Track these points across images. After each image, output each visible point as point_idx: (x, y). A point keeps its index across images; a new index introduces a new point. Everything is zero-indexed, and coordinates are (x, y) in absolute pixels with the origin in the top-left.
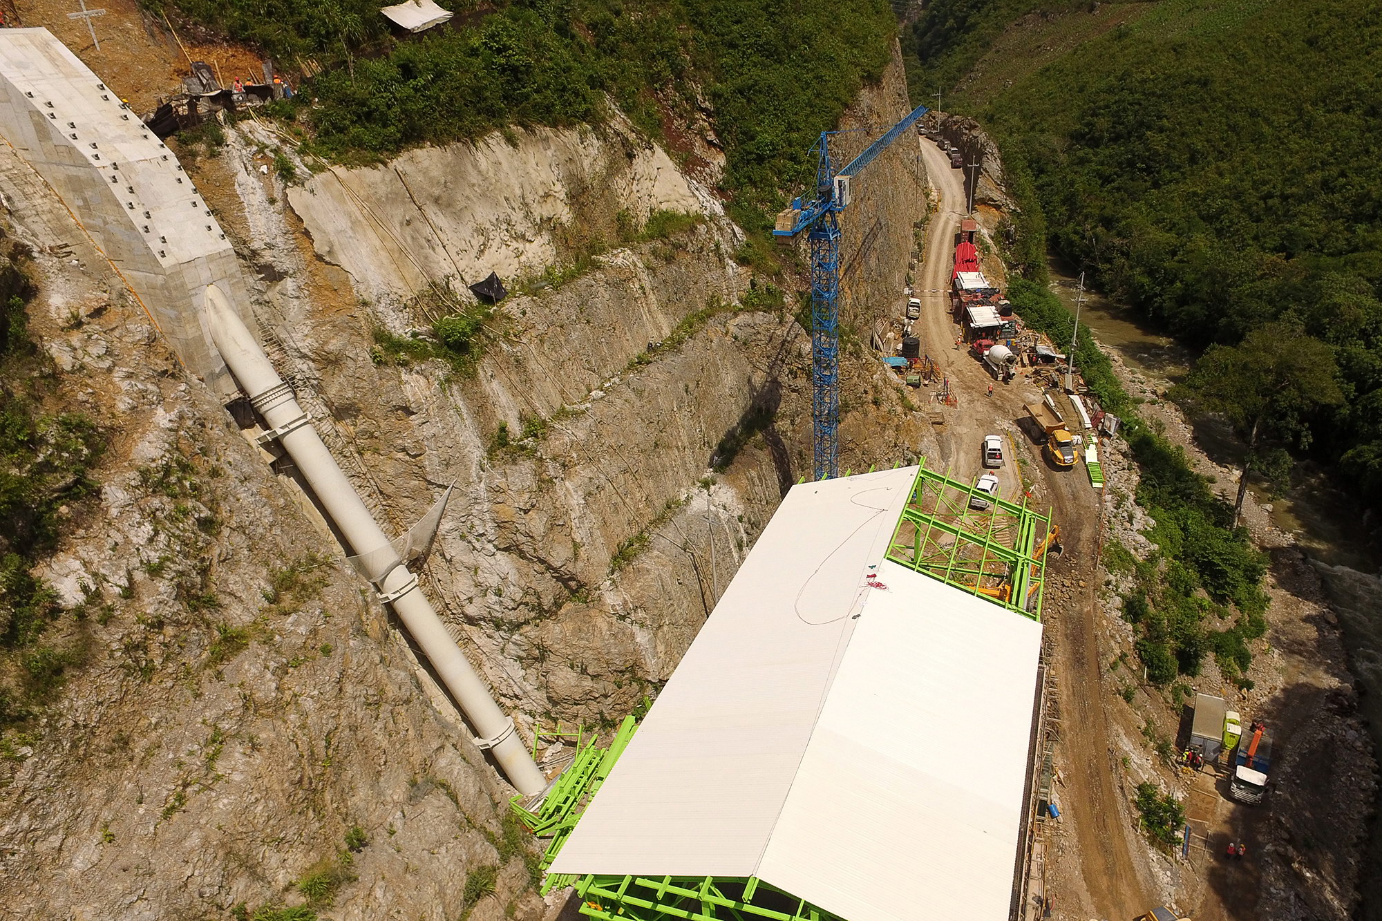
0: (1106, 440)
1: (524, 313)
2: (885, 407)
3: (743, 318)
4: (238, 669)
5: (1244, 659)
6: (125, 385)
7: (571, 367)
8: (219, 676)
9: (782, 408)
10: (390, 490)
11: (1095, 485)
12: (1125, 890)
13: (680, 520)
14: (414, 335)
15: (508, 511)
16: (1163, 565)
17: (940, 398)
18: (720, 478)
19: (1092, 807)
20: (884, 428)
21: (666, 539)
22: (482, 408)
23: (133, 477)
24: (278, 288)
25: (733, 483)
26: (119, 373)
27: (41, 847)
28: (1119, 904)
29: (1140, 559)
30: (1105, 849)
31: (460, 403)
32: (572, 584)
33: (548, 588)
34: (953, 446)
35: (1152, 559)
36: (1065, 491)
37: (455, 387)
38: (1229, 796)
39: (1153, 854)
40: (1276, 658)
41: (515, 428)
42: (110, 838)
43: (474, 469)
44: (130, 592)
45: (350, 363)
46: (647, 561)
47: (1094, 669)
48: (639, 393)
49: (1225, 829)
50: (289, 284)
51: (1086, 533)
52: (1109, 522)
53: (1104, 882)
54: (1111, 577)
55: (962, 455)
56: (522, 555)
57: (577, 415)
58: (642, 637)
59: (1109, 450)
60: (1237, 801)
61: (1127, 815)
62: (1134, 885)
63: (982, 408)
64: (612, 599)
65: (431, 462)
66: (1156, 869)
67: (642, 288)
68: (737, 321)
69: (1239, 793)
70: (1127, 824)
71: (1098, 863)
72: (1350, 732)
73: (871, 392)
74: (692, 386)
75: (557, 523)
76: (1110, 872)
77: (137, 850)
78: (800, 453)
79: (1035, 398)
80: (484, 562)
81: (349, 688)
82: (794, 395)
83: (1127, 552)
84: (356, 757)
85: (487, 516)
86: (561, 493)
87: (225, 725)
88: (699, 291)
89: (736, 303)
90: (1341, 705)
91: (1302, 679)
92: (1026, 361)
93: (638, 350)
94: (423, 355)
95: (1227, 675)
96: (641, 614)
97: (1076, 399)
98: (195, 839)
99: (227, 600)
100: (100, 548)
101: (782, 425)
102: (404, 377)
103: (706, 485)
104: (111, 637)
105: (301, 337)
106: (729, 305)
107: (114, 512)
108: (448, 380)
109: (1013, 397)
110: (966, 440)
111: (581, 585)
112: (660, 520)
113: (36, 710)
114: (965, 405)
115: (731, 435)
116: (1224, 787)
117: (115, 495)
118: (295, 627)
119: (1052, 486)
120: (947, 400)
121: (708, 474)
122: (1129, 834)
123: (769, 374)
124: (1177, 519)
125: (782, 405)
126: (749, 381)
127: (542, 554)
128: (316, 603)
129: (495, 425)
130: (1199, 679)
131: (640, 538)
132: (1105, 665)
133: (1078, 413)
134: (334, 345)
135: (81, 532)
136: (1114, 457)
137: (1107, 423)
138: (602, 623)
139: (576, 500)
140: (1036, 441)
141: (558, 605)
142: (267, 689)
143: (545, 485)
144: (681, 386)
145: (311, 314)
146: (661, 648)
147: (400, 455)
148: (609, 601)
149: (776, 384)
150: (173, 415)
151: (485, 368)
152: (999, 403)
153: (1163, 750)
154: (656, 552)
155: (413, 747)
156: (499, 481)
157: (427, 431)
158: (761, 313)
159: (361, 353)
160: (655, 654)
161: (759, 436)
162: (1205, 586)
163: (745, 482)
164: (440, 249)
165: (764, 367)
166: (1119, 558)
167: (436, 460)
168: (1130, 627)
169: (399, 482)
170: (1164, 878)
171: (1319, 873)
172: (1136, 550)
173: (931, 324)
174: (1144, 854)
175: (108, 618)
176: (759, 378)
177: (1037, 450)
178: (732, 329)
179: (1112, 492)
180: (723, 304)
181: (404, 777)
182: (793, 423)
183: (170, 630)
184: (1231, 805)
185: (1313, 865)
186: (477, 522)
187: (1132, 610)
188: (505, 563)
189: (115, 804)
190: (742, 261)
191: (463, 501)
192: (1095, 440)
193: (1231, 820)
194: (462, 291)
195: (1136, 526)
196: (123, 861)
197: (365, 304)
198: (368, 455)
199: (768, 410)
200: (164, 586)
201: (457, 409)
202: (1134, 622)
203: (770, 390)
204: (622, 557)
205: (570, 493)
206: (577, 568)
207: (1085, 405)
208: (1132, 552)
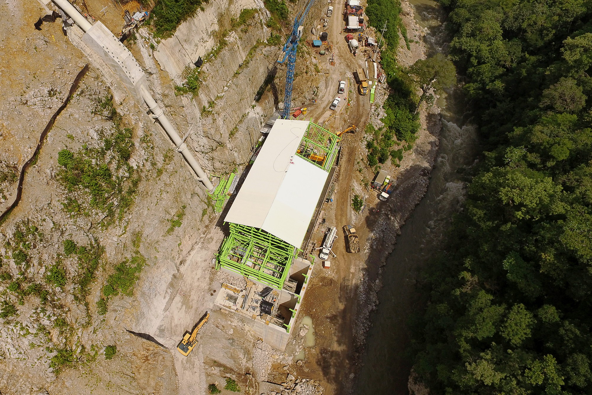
0: (379, 84)
1: (208, 70)
2: (309, 74)
3: (268, 48)
4: (162, 178)
5: (400, 158)
6: (132, 118)
7: (219, 82)
8: (160, 179)
9: (277, 75)
10: (179, 124)
11: (371, 102)
12: (344, 219)
13: (246, 121)
14: (183, 85)
15: (206, 129)
16: (384, 130)
17: (330, 60)
18: (257, 104)
19: (342, 200)
20: (308, 82)
21: (242, 128)
22: (199, 103)
23: (139, 140)
24: (152, 77)
25: (260, 105)
26: (131, 115)
27: (140, 212)
28: (341, 222)
29: (376, 129)
30: (342, 210)
31: (195, 103)
32: (220, 143)
33: (215, 145)
34: (330, 83)
35: (380, 129)
36: (361, 103)
37: (194, 99)
38: (379, 198)
39: (353, 212)
40: (414, 156)
41: (207, 105)
42: (148, 209)
43: (198, 119)
44: (144, 165)
45: (170, 96)
46: (237, 135)
47: (353, 164)
48: (237, 86)
49: (375, 207)
50: (154, 76)
51: (363, 120)
52: (371, 116)
53: (339, 217)
54: (366, 136)
55: (332, 87)
56: (209, 138)
57: (221, 98)
58: (236, 154)
59: (379, 88)
60: (380, 200)
61: (350, 202)
62: (346, 219)
63: (343, 66)
64: (229, 146)
65: (189, 118)
66: (353, 215)
67: (238, 47)
68: (266, 49)
69: (381, 198)
70: (349, 204)
71: (339, 213)
72: (423, 181)
73: (305, 69)
74: (251, 78)
75: (217, 130)
76: (342, 215)
77: (153, 212)
78: (281, 90)
79: (363, 62)
80: (199, 139)
81: (181, 179)
82: (281, 71)
83: (373, 127)
84: (182, 191)
85: (201, 130)
86: (218, 122)
87: (162, 189)
88: (254, 38)
89: (266, 41)
90: (424, 173)
91: (418, 163)
92: (364, 44)
93: (235, 68)
94: (186, 92)
95: (393, 163)
96: (236, 149)
97: (375, 64)
98: (161, 209)
99: (157, 163)
100: (137, 156)
101: (276, 81)
102: (182, 98)
103: (253, 107)
104: (143, 175)
105: (158, 90)
106: (263, 42)
107: (137, 148)
108: (192, 98)
109: (354, 62)
110: (335, 81)
111: (222, 143)
112: (241, 121)
113: (136, 190)
114: (338, 65)
115: (261, 87)
116: (379, 195)
117: (137, 144)
118: (170, 167)
119: (358, 100)
120: (332, 63)
121: (254, 103)
122: (349, 207)
123: (274, 65)
124: (394, 113)
125: (277, 74)
126: (268, 68)
127: (214, 138)
128: (173, 161)
129: (202, 106)
130: (384, 165)
131: (236, 128)
132: (356, 163)
133: (374, 71)
134: (166, 92)
135: (133, 153)
136: (380, 91)
137: (382, 78)
138: (227, 152)
139: (221, 123)
140: (357, 83)
141: (216, 148)
142: (168, 182)
143: (214, 120)
144: (248, 79)
145: (161, 84)
146: (240, 156)
147: (181, 116)
148: (228, 146)
149: (276, 68)
150: (143, 124)
151: (200, 92)
152: (349, 64)
153: (366, 185)
154: (240, 132)
155: (191, 187)
156: (204, 122)
157: (188, 111)
158: (273, 46)
159: (173, 93)
160: (239, 158)
161: (269, 86)
162: (396, 135)
163: (264, 104)
164: (187, 56)
165: (273, 63)
166: (370, 129)
167: (190, 118)
168: (367, 150)
169: (181, 122)
170: (354, 218)
171: (395, 218)
172: (376, 126)
173: (335, 20)
174: (351, 211)
175: (142, 171)
176: (271, 67)
177: (357, 86)
178: (264, 52)
179: (376, 105)
180: (262, 41)
181: (190, 193)
182: (280, 80)
183: (151, 171)
184: (379, 200)
185: (395, 216)
186: (199, 132)
187: (369, 145)
188: (205, 140)
189: (148, 204)
190: (268, 26)
191: (196, 127)
192: (376, 83)
193: (377, 205)
194: (193, 66)
195: (379, 118)
196: (151, 214)
197: (173, 80)
198: (173, 116)
199: (272, 76)
200: (149, 164)
201: (194, 105)
202: (369, 149)
203: (274, 70)
204: (232, 134)
205: (220, 121)
206: (222, 140)
207: (378, 67)
208: (375, 127)
